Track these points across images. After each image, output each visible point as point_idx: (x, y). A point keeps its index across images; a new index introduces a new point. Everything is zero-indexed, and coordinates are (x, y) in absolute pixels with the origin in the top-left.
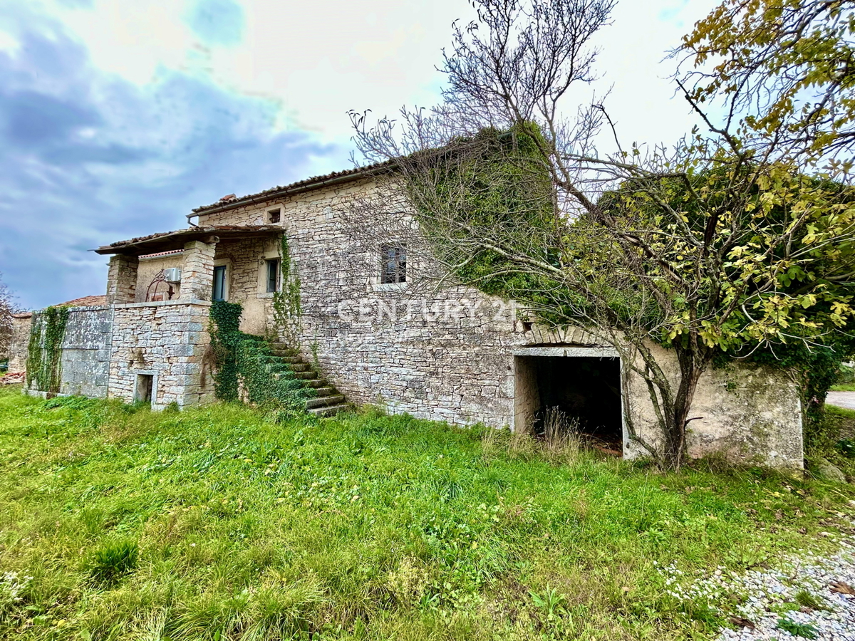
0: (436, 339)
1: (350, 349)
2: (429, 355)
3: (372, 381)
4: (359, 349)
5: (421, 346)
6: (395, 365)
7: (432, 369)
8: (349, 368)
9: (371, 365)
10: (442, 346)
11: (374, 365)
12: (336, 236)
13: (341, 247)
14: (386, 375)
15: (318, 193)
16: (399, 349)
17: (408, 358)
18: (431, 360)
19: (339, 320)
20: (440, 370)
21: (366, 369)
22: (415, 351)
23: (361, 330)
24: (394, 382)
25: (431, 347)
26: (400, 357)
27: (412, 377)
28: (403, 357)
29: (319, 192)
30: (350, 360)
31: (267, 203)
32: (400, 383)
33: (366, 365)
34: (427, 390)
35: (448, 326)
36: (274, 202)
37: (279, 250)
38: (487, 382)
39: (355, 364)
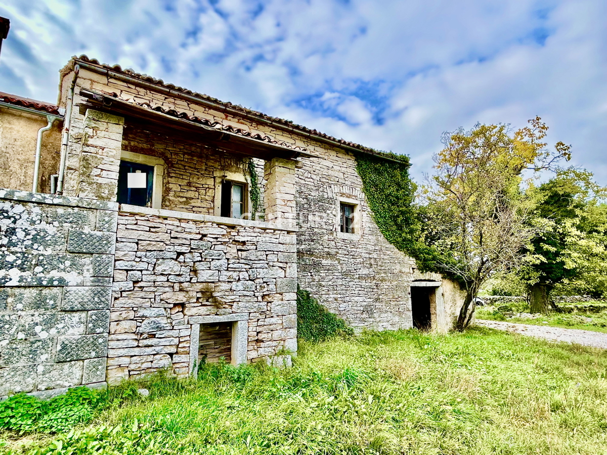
0: (377, 276)
1: (323, 283)
2: (375, 287)
3: (341, 309)
4: (330, 283)
5: (370, 281)
6: (355, 295)
7: (376, 296)
8: (324, 300)
9: (339, 296)
10: (381, 281)
11: (342, 296)
12: (306, 182)
13: (313, 194)
14: (350, 303)
15: (288, 135)
16: (357, 283)
17: (363, 289)
18: (376, 290)
19: (313, 258)
20: (381, 297)
21: (336, 300)
22: (367, 284)
23: (331, 267)
24: (356, 308)
25: (375, 281)
26: (358, 289)
27: (365, 303)
28: (360, 289)
29: (290, 136)
30: (323, 293)
31: (227, 117)
32: (359, 308)
33: (335, 296)
34: (375, 311)
35: (382, 268)
36: (237, 120)
37: (245, 175)
38: (401, 302)
39: (327, 296)
